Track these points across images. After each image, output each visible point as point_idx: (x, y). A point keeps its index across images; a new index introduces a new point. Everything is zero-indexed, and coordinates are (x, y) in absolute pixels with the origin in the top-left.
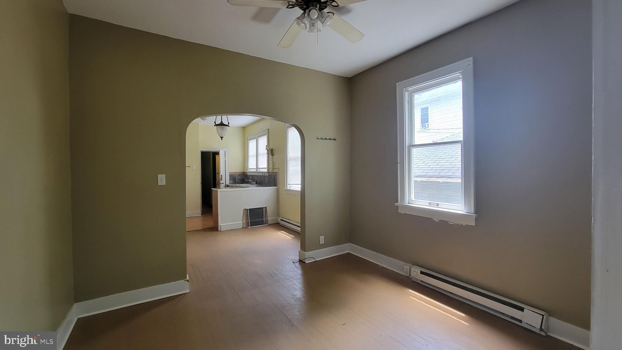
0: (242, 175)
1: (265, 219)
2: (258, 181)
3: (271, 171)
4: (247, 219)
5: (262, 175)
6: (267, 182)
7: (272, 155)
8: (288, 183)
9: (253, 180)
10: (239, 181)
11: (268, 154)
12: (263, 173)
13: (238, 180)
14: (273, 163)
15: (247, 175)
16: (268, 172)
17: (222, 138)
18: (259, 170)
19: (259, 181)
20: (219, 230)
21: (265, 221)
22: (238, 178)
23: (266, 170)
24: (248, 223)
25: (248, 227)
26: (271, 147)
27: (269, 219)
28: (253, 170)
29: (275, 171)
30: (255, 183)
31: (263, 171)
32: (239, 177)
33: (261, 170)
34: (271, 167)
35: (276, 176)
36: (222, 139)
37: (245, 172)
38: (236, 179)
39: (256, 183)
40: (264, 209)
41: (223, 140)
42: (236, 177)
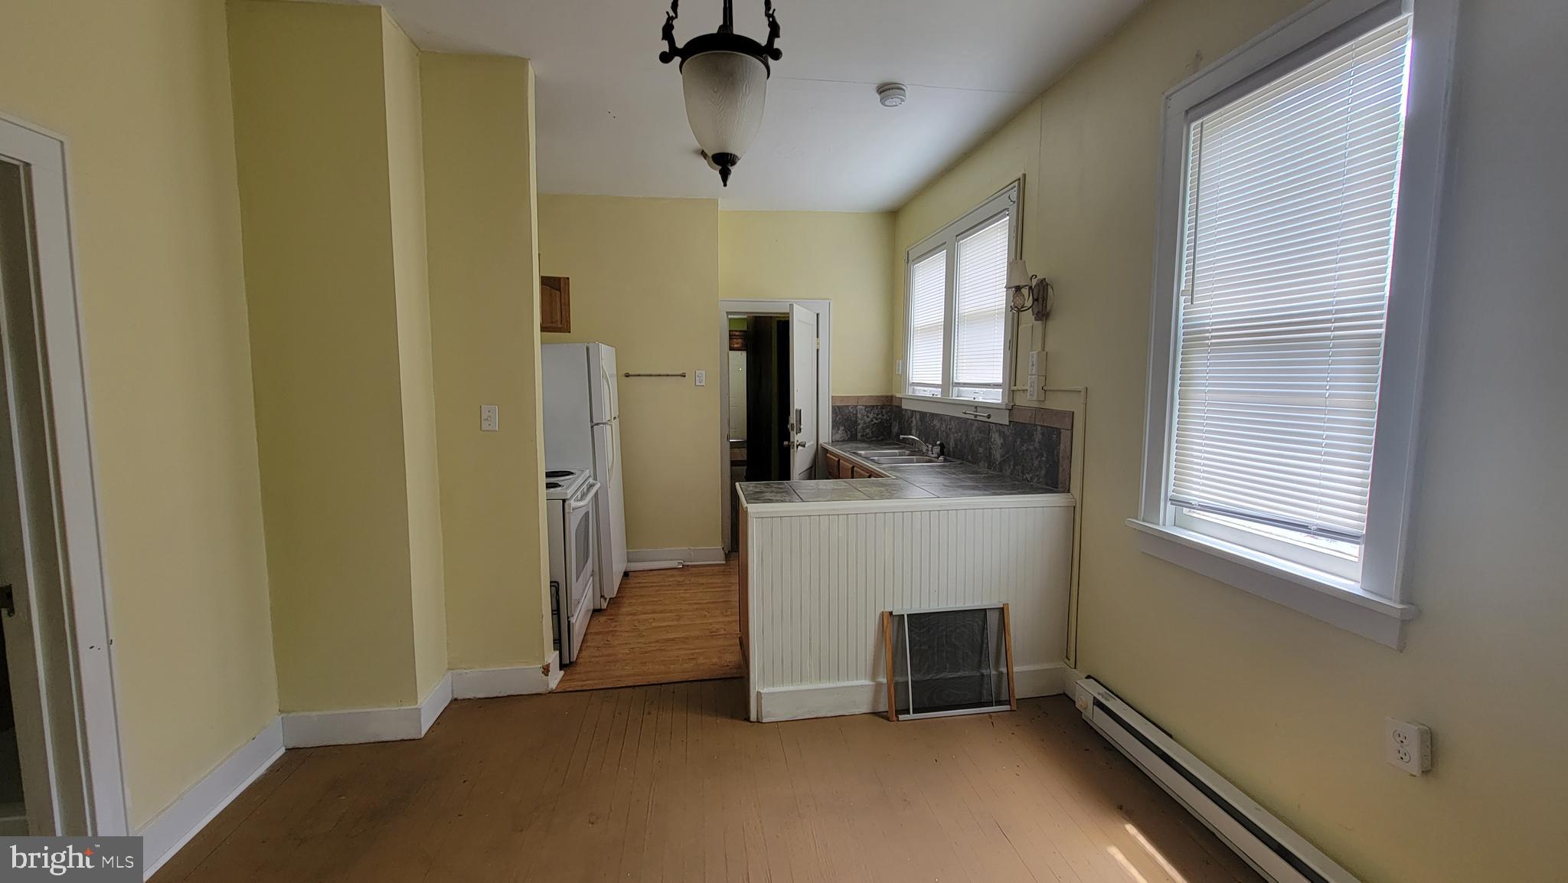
0: (883, 407)
1: (993, 672)
2: (952, 443)
3: (1025, 401)
4: (896, 667)
5: (973, 417)
6: (997, 455)
7: (1043, 314)
8: (1170, 486)
9: (927, 435)
10: (868, 430)
11: (1015, 310)
12: (976, 406)
13: (863, 429)
14: (1045, 357)
15: (900, 407)
16: (1011, 409)
17: (724, 162)
18: (955, 395)
19: (956, 441)
20: (753, 717)
21: (993, 680)
22: (864, 419)
23: (996, 397)
24: (898, 688)
25: (901, 717)
26: (1037, 268)
27: (1016, 669)
28: (928, 393)
29: (1056, 403)
30: (937, 449)
31: (980, 399)
32: (871, 416)
33: (968, 395)
34: (1029, 380)
35: (1065, 435)
36: (725, 175)
37: (892, 397)
38: (856, 423)
39: (942, 453)
40: (993, 619)
41: (731, 179)
42: (859, 416)
